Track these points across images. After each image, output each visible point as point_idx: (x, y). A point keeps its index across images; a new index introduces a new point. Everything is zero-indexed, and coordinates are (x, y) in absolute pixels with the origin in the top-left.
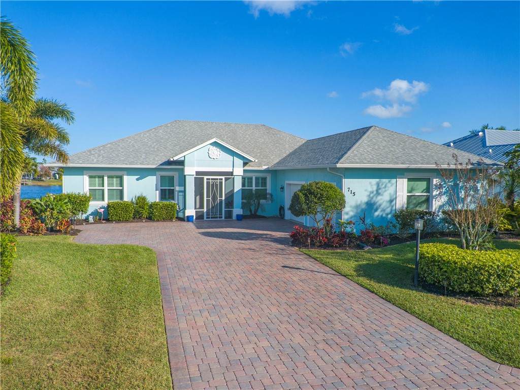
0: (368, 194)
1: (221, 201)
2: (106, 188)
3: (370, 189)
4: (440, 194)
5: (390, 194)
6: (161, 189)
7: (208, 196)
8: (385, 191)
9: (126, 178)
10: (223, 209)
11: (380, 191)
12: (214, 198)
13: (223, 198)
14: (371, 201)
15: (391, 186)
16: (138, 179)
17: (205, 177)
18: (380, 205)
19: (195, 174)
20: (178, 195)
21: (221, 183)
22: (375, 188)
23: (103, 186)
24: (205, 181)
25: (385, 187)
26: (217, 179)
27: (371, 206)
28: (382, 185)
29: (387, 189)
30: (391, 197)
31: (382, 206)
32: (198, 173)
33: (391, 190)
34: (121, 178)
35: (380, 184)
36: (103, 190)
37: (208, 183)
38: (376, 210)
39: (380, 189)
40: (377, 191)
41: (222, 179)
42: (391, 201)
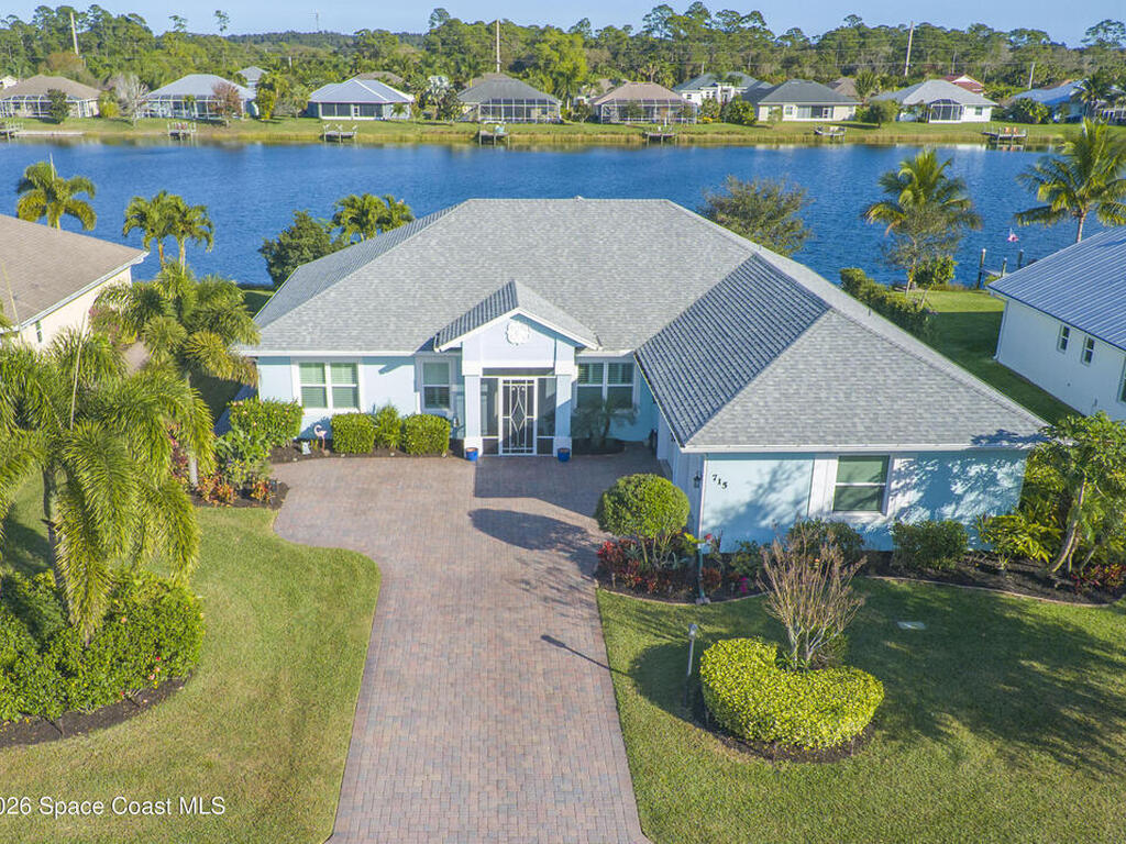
0: (755, 488)
1: (531, 422)
2: (329, 385)
3: (757, 482)
4: (906, 488)
5: (796, 490)
6: (426, 388)
7: (506, 412)
8: (787, 485)
9: (361, 368)
10: (535, 437)
11: (777, 485)
12: (518, 415)
13: (535, 417)
14: (757, 501)
15: (800, 476)
16: (381, 372)
17: (501, 379)
18: (774, 509)
19: (481, 373)
20: (455, 401)
21: (530, 389)
22: (767, 479)
23: (324, 381)
24: (501, 386)
25: (788, 478)
26: (524, 382)
27: (755, 509)
28: (783, 474)
29: (789, 481)
30: (797, 495)
31: (779, 510)
32: (487, 371)
33: (799, 483)
34: (354, 366)
35: (780, 473)
36: (324, 389)
37: (506, 389)
38: (765, 517)
39: (776, 481)
40: (771, 483)
41: (532, 382)
42: (797, 503)
